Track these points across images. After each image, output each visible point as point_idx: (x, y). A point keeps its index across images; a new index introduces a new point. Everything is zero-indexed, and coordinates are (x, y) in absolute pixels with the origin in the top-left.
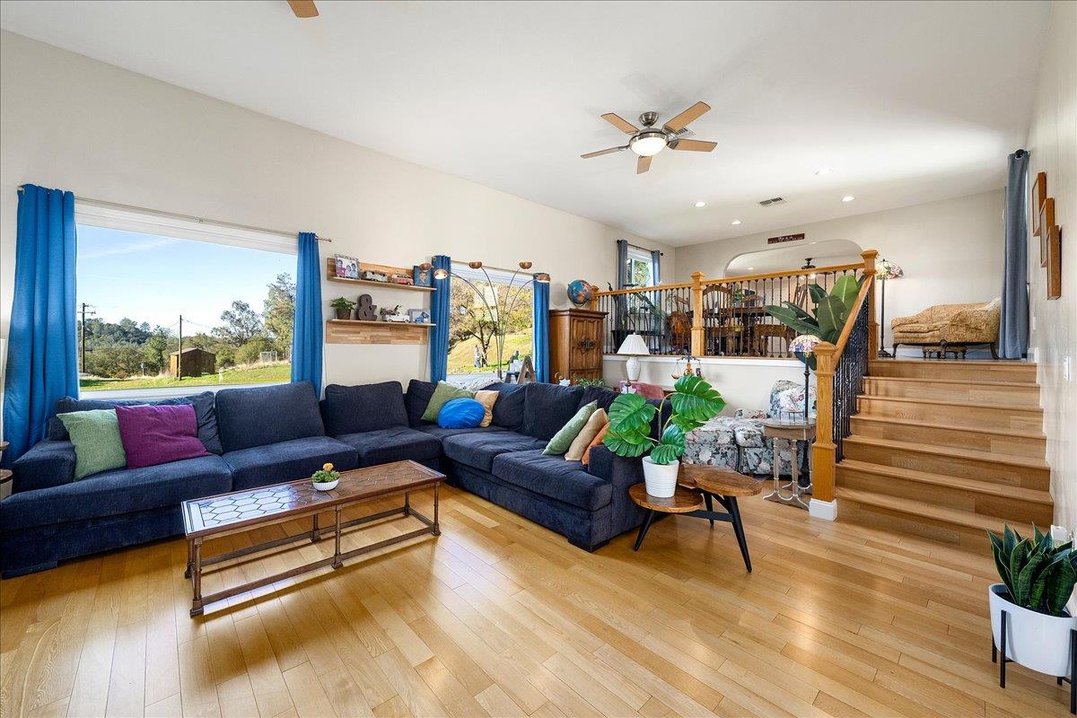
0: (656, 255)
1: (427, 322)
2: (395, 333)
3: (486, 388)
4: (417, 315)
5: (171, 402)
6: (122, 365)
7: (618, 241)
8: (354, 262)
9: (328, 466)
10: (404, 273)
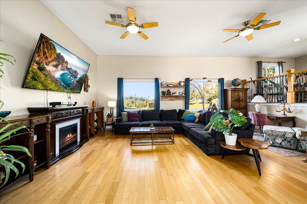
0: (280, 64)
1: (183, 95)
2: (176, 98)
3: (198, 112)
4: (181, 93)
5: (135, 112)
6: (141, 106)
7: (257, 62)
8: (166, 83)
9: (152, 125)
10: (178, 83)
